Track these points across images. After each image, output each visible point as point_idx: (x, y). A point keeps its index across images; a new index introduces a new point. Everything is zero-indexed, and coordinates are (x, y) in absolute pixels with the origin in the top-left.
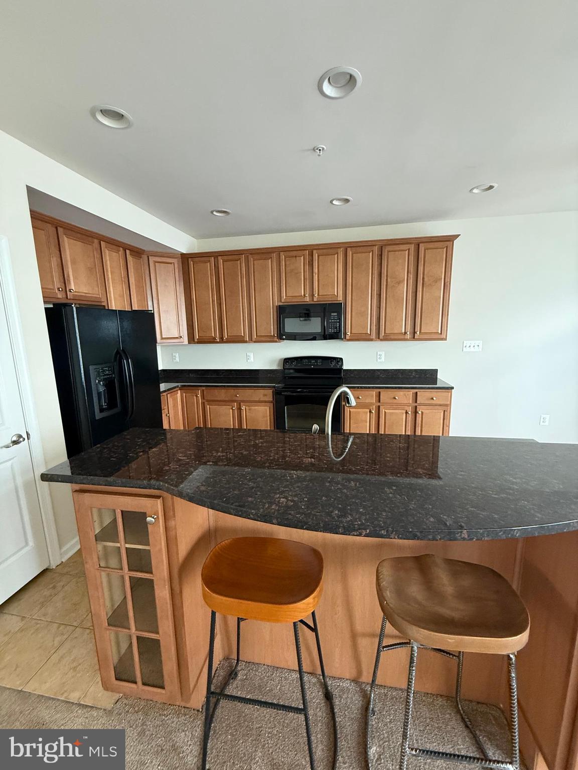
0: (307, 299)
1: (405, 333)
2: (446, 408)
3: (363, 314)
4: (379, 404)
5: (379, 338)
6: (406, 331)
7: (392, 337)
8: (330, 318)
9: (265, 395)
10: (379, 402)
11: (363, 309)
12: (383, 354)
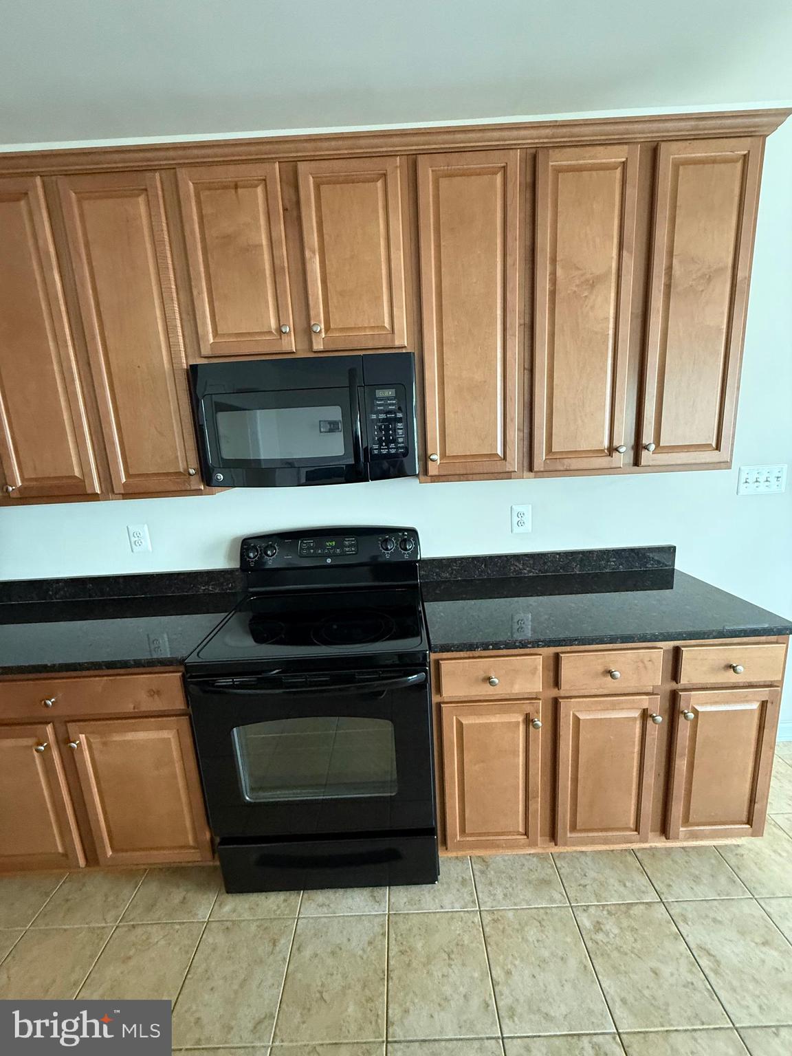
0: (291, 344)
1: (612, 449)
2: (767, 694)
3: (478, 391)
4: (554, 693)
5: (531, 469)
6: (616, 444)
7: (575, 463)
8: (373, 405)
9: (154, 693)
10: (557, 683)
11: (478, 377)
12: (527, 510)
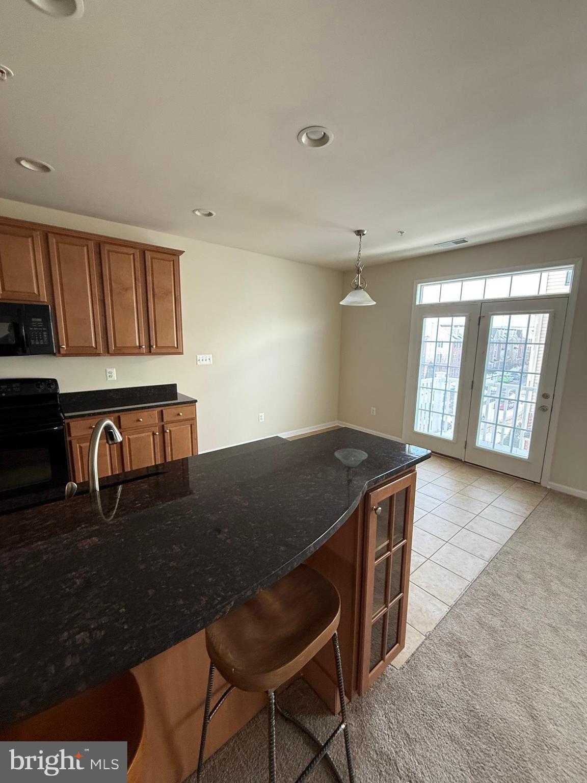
1: (140, 347)
2: (192, 422)
3: (82, 322)
5: (108, 352)
6: (141, 345)
7: (126, 352)
8: (30, 325)
11: (82, 316)
12: (114, 371)
